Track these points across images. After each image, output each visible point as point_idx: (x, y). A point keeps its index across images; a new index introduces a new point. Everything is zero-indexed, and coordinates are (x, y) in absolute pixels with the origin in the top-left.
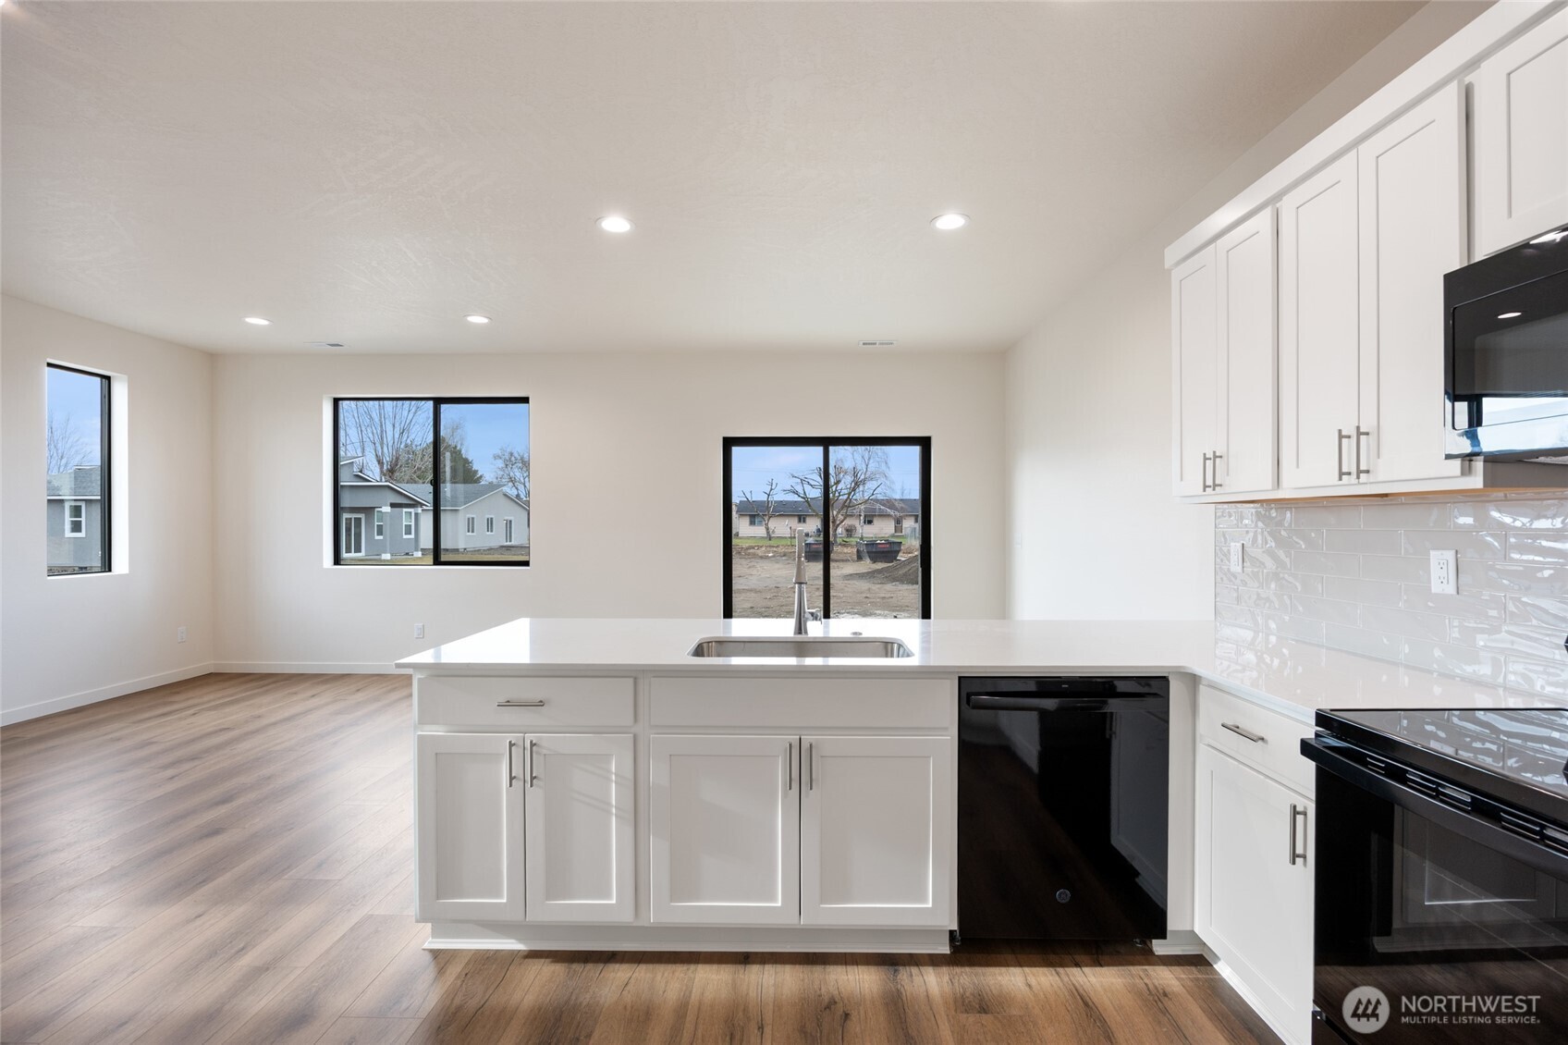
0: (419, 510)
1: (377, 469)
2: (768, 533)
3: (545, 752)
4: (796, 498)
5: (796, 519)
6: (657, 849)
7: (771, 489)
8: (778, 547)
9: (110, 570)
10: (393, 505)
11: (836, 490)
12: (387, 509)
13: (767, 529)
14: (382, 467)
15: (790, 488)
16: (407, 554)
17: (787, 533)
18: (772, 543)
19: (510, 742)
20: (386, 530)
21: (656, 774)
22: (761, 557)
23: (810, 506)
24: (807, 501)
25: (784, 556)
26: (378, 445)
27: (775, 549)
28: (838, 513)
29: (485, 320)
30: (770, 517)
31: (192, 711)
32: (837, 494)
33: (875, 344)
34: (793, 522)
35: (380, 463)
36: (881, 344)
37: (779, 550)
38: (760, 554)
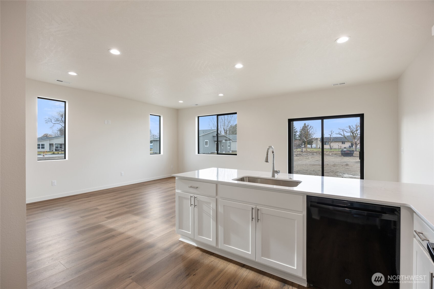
0: (231, 141)
1: (224, 132)
2: (330, 147)
3: (198, 199)
4: (340, 136)
5: (341, 143)
6: (221, 229)
7: (332, 133)
8: (334, 152)
9: (160, 154)
10: (225, 140)
11: (356, 133)
12: (224, 141)
13: (330, 146)
14: (225, 131)
15: (338, 133)
16: (229, 152)
17: (337, 147)
18: (332, 150)
19: (191, 196)
20: (224, 146)
21: (220, 210)
22: (327, 155)
23: (346, 138)
24: (345, 137)
25: (336, 154)
26: (224, 126)
27: (332, 152)
28: (357, 140)
29: (223, 95)
30: (331, 142)
31: (169, 183)
32: (357, 134)
33: (338, 84)
34: (340, 144)
35: (224, 130)
36: (340, 84)
37: (334, 153)
38: (327, 154)
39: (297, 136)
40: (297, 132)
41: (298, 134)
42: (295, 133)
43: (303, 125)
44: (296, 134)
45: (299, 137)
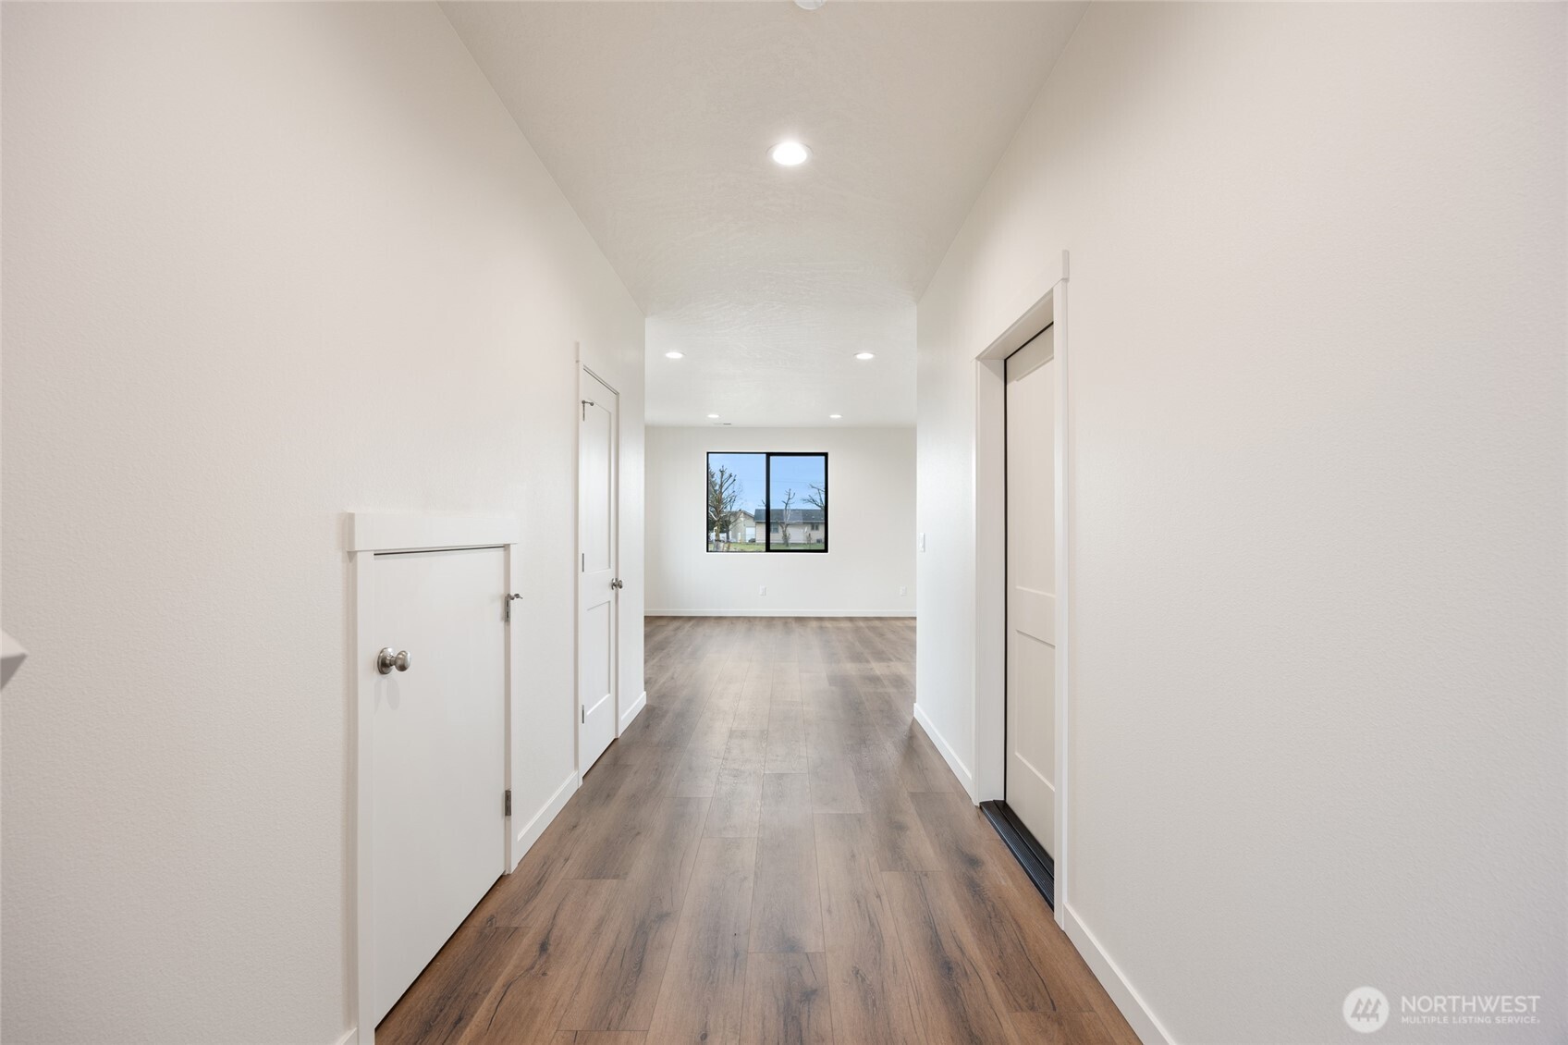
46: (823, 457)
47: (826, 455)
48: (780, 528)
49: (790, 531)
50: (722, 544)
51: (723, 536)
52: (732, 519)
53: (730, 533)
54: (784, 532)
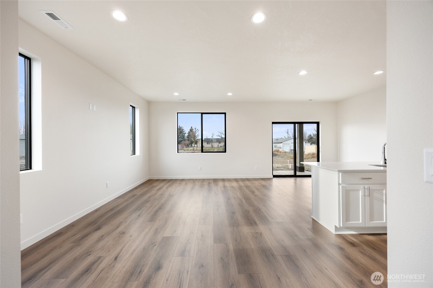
39: (185, 137)
40: (185, 133)
41: (186, 135)
42: (184, 134)
43: (190, 128)
44: (185, 136)
45: (187, 138)
46: (224, 115)
47: (225, 114)
48: (211, 143)
49: (213, 144)
50: (195, 148)
51: (196, 145)
52: (198, 141)
53: (198, 145)
54: (212, 144)
